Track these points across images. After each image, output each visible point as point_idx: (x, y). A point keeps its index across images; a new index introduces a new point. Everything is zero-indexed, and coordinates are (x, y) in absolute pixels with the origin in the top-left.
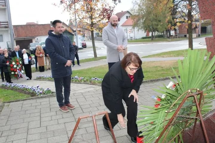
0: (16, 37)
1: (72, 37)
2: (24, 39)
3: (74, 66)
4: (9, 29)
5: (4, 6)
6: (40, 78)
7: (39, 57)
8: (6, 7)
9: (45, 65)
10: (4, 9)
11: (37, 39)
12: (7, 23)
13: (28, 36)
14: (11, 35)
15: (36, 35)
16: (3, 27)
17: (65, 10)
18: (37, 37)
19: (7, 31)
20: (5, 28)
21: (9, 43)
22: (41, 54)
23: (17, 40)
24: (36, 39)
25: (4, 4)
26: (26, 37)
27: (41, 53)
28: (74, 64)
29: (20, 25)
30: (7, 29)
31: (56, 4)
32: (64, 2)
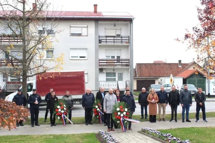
0: (138, 76)
1: (204, 80)
2: (146, 78)
3: (198, 121)
4: (129, 67)
5: (127, 43)
6: (145, 132)
7: (151, 103)
8: (129, 44)
9: (158, 113)
10: (128, 47)
11: (161, 80)
12: (128, 61)
13: (152, 76)
14: (131, 74)
15: (160, 76)
16: (124, 65)
17: (190, 46)
18: (161, 78)
19: (128, 69)
20: (126, 66)
21: (128, 83)
22: (153, 100)
23: (138, 80)
24: (159, 80)
25: (128, 41)
26: (149, 77)
27: (153, 98)
28: (198, 119)
29: (144, 64)
30: (127, 67)
31: (179, 39)
32: (190, 37)
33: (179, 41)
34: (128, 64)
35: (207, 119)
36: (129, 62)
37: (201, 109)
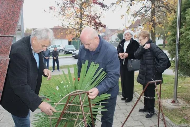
30: (19, 32)
33: (46, 11)
34: (20, 29)
35: (60, 70)
36: (20, 28)
37: (56, 62)
